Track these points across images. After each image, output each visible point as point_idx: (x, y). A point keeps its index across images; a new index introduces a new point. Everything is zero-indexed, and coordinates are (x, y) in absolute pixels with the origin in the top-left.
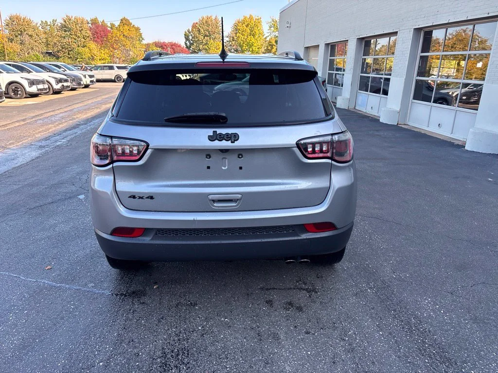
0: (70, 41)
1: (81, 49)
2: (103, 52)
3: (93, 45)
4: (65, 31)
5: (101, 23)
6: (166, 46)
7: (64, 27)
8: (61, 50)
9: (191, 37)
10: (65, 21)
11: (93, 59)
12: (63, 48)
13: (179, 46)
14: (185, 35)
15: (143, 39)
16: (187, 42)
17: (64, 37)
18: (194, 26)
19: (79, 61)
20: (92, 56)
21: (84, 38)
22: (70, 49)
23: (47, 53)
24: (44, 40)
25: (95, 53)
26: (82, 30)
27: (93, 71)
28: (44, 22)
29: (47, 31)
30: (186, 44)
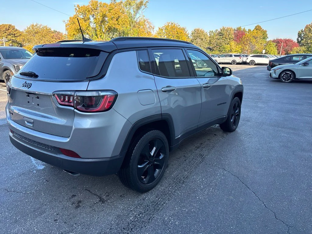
0: (222, 41)
1: (226, 46)
2: (238, 47)
3: (233, 43)
4: (220, 36)
5: (242, 30)
6: (281, 41)
7: (220, 34)
8: (216, 46)
9: (302, 35)
10: (221, 30)
11: (231, 51)
12: (217, 45)
13: (292, 41)
14: (298, 33)
15: (268, 38)
16: (299, 38)
17: (219, 39)
18: (307, 27)
19: (223, 53)
20: (231, 49)
21: (229, 39)
22: (220, 46)
23: (209, 48)
24: (208, 41)
25: (233, 47)
26: (229, 34)
27: (220, 58)
28: (211, 31)
29: (212, 36)
30: (298, 39)
